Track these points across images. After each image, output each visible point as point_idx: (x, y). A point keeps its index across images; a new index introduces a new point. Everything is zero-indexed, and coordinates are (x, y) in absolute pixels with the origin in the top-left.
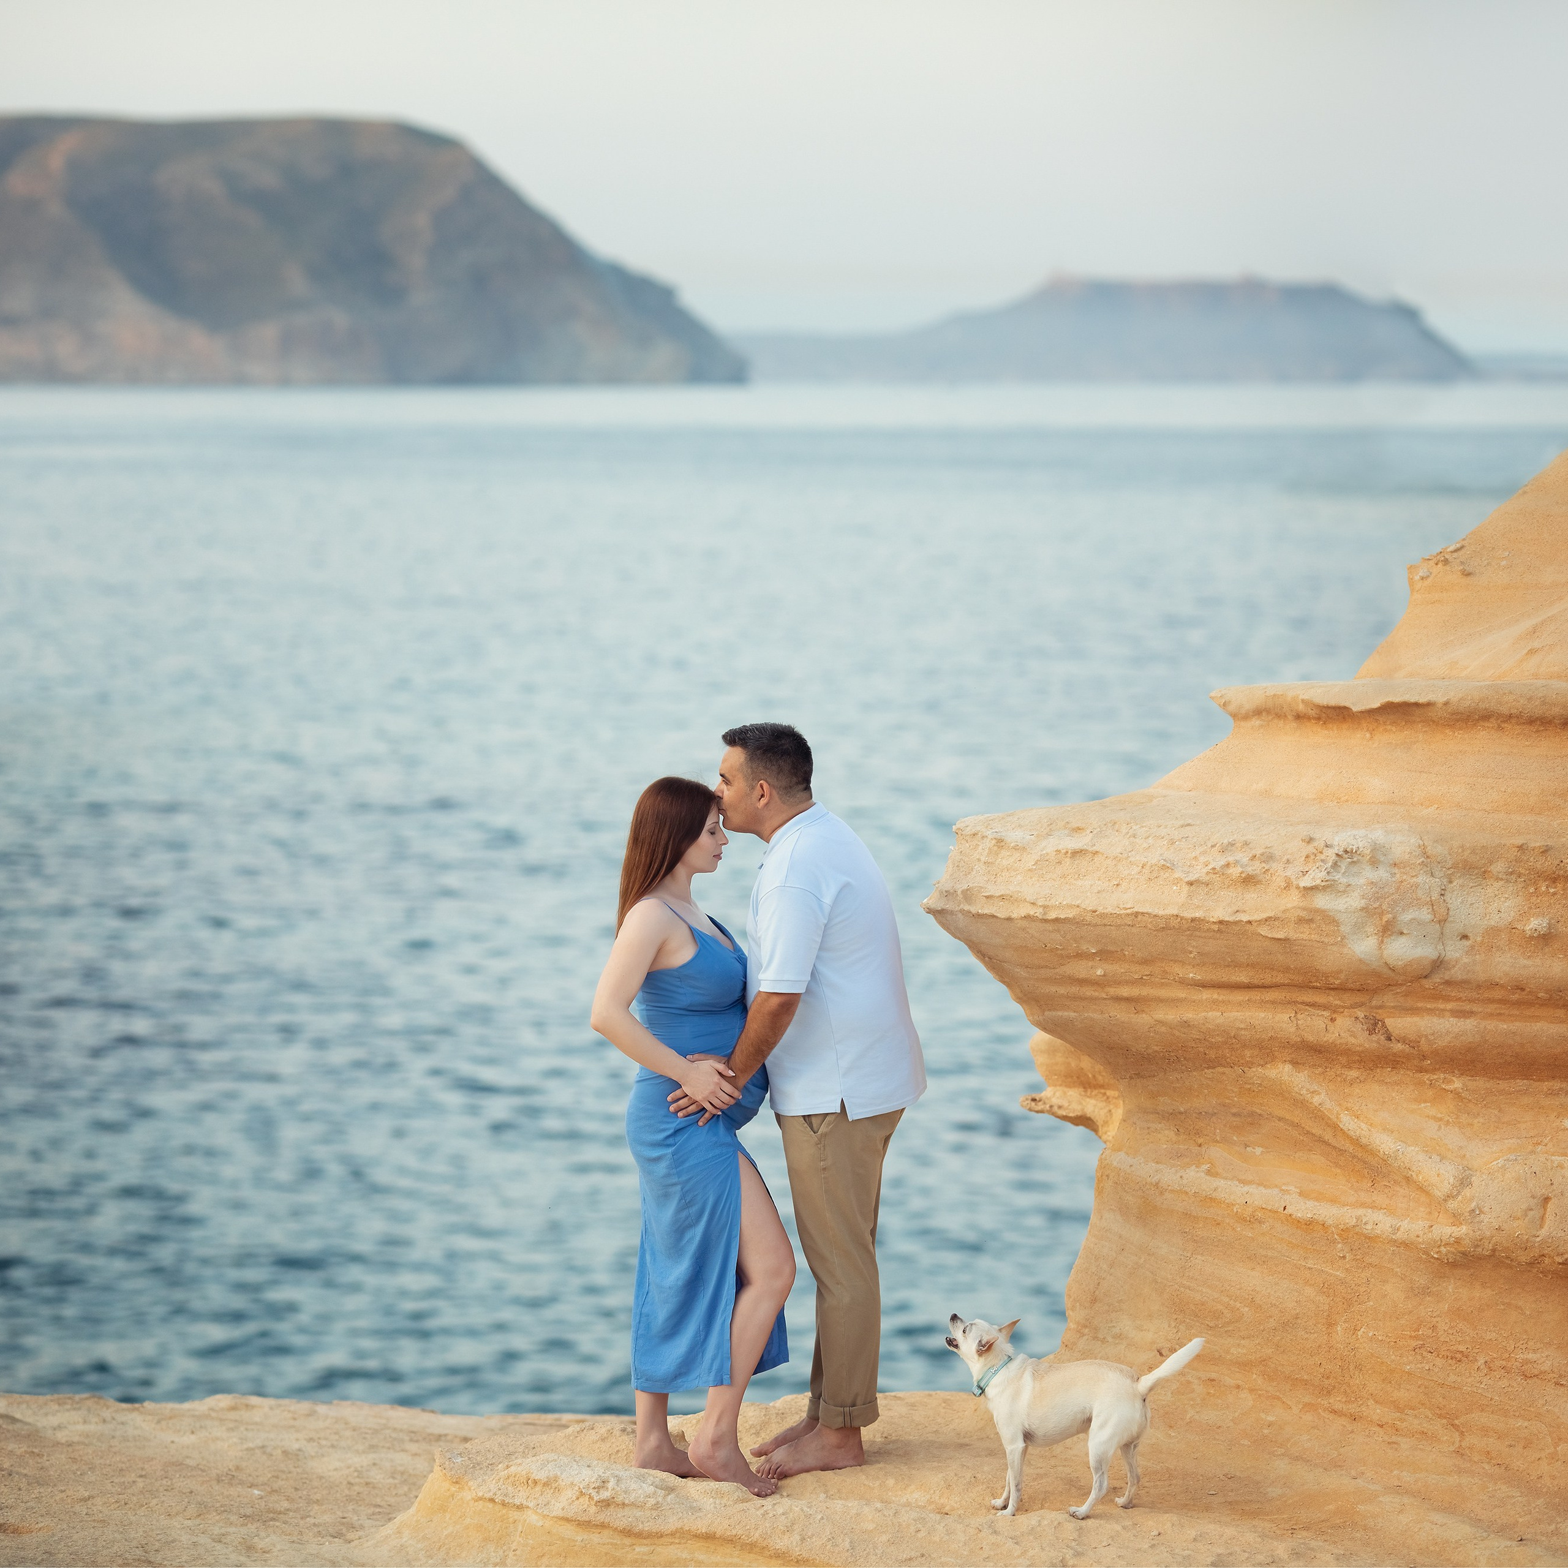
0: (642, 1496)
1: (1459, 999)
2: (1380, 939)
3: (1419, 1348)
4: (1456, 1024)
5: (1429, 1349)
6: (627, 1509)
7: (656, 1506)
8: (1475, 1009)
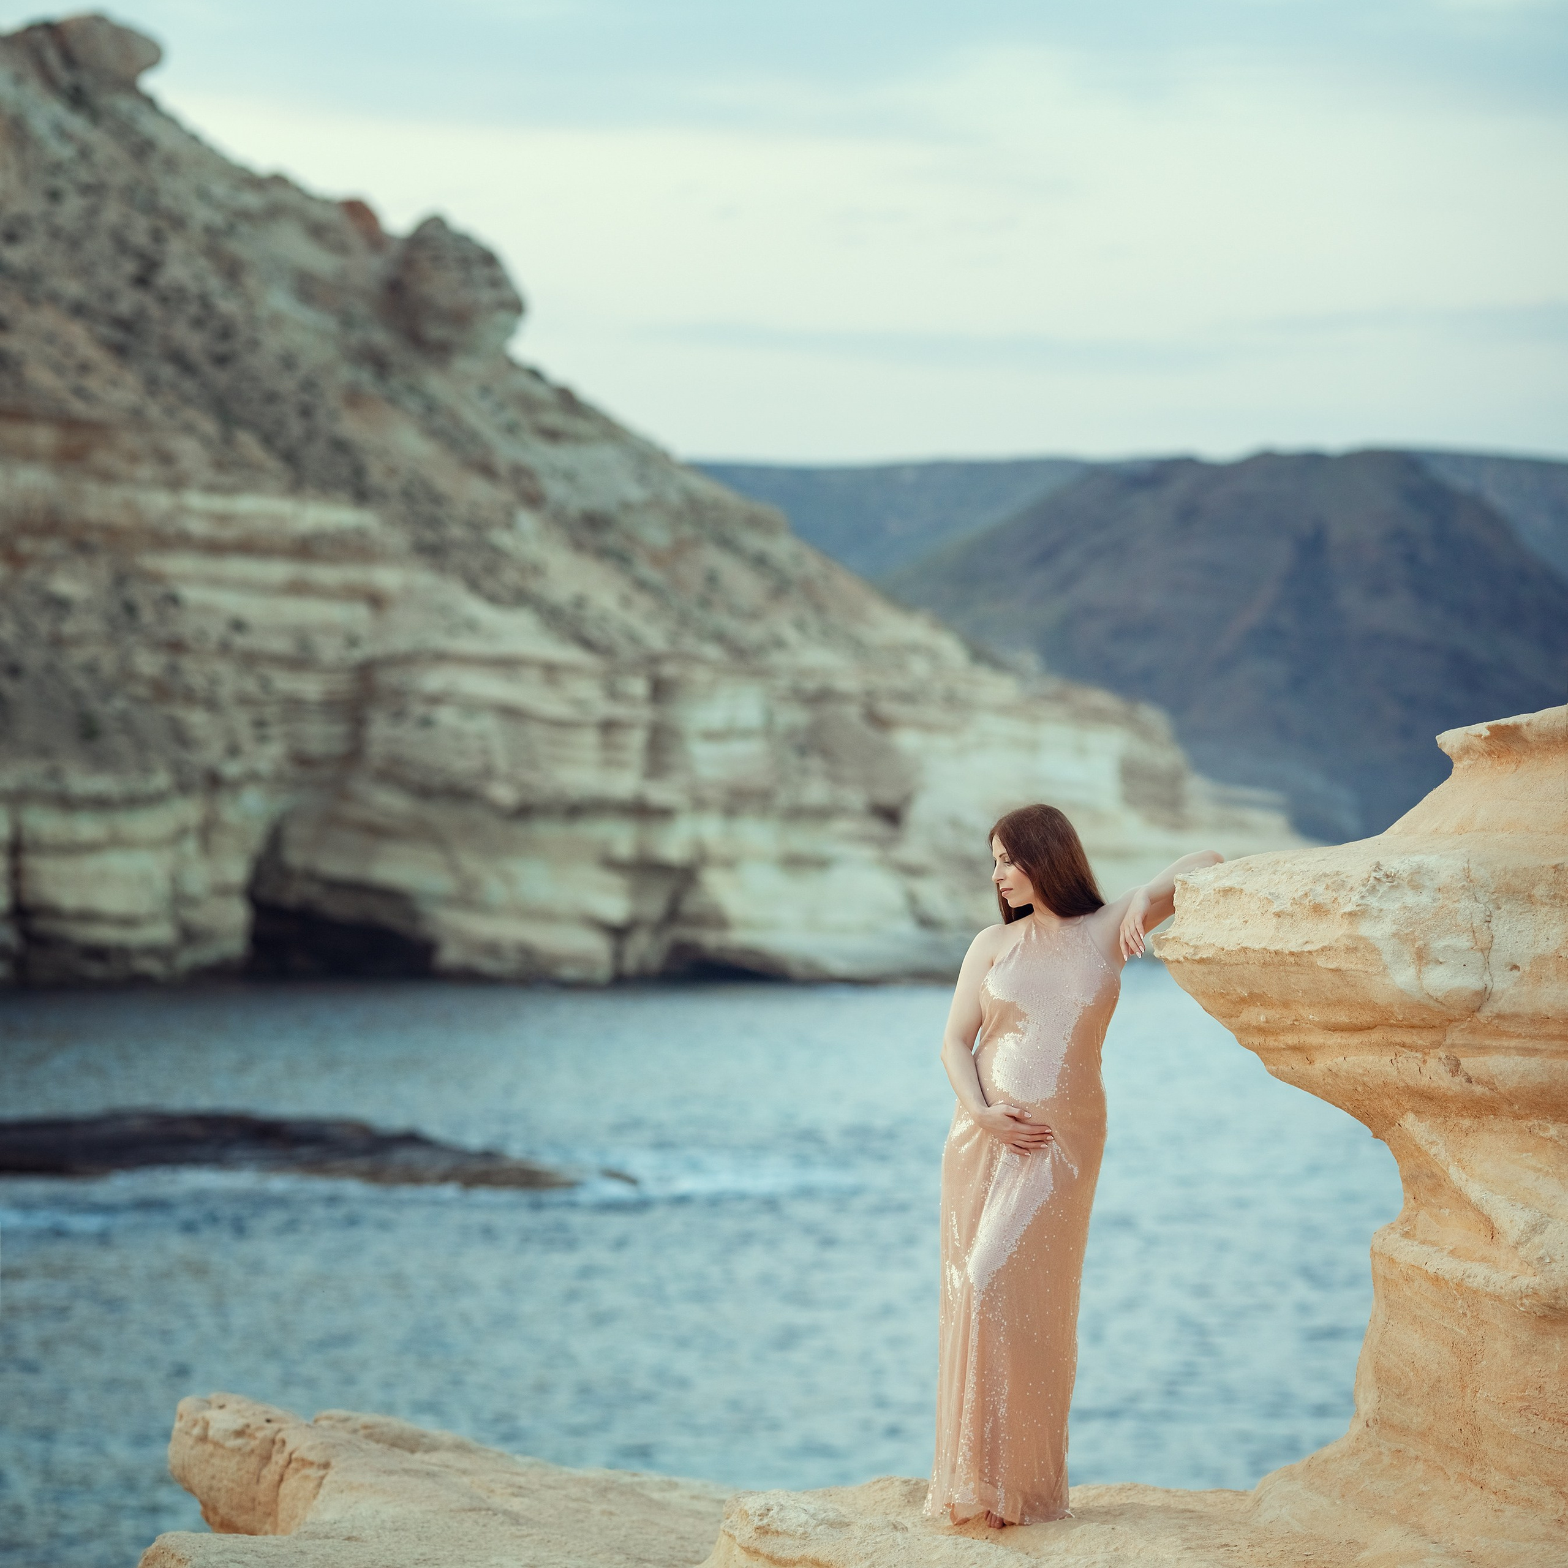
0: (794, 1525)
1: (1519, 1036)
2: (1418, 968)
3: (1524, 1409)
4: (1521, 1063)
5: (1534, 1411)
6: (781, 1537)
7: (805, 1536)
8: (1538, 1046)
